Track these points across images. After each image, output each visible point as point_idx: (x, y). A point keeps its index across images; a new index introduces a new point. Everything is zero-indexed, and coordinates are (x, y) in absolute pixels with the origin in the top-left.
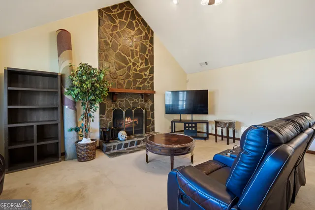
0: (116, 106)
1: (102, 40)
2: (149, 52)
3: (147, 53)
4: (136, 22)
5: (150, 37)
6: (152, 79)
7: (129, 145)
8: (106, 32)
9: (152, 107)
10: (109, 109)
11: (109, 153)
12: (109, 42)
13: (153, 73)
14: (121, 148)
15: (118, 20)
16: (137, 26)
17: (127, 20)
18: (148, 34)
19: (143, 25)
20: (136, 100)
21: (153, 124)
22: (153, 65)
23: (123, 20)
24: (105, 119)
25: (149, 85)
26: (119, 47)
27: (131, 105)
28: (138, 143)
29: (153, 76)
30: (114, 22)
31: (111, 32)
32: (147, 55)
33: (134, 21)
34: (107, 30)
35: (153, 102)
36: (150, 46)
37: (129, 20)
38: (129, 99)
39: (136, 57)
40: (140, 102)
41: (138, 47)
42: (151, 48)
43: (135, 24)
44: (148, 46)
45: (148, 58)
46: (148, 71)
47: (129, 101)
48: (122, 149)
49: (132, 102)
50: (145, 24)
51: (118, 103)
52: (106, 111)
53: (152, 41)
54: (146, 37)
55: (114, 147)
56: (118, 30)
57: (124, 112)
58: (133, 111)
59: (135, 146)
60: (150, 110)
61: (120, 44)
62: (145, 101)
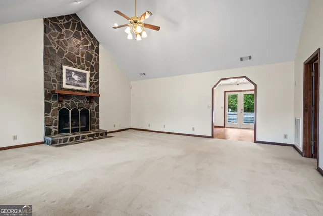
0: (62, 106)
1: (48, 46)
2: (95, 60)
3: (93, 61)
4: (82, 33)
5: (95, 47)
6: (97, 84)
7: (74, 139)
8: (52, 39)
9: (97, 109)
10: (54, 108)
11: (55, 145)
12: (55, 48)
13: (98, 79)
14: (66, 141)
15: (65, 29)
16: (83, 36)
17: (73, 31)
18: (95, 45)
19: (89, 36)
20: (81, 101)
21: (98, 123)
22: (99, 71)
23: (70, 30)
24: (51, 117)
25: (95, 89)
26: (65, 54)
27: (77, 105)
28: (83, 137)
29: (98, 81)
30: (60, 31)
31: (57, 40)
32: (93, 63)
33: (80, 32)
34: (53, 38)
35: (98, 103)
36: (96, 55)
37: (75, 30)
38: (75, 100)
39: (81, 64)
40: (85, 103)
41: (84, 55)
42: (96, 57)
43: (81, 35)
44: (93, 55)
45: (93, 65)
46: (94, 77)
47: (75, 102)
48: (68, 142)
49: (78, 103)
50: (92, 36)
51: (64, 103)
52: (52, 110)
53: (97, 51)
54: (92, 47)
55: (60, 140)
56: (65, 39)
57: (70, 111)
58: (80, 111)
59: (80, 140)
60: (95, 111)
61: (66, 51)
62: (91, 103)
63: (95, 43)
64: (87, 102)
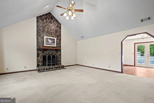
1: (38, 28)
2: (59, 32)
4: (53, 21)
5: (59, 26)
6: (60, 43)
7: (48, 69)
8: (40, 26)
9: (60, 55)
10: (41, 55)
11: (39, 71)
12: (41, 29)
13: (61, 41)
14: (44, 70)
15: (45, 20)
16: (54, 22)
17: (49, 20)
18: (59, 25)
19: (56, 22)
20: (53, 52)
22: (61, 37)
23: (47, 20)
24: (39, 59)
25: (59, 46)
26: (45, 31)
27: (51, 54)
28: (52, 68)
29: (61, 42)
31: (42, 25)
32: (58, 34)
33: (52, 20)
35: (61, 52)
36: (59, 30)
37: (50, 20)
38: (50, 51)
39: (53, 35)
40: (54, 52)
41: (54, 31)
42: (60, 31)
43: (52, 21)
44: (58, 30)
45: (58, 35)
46: (58, 40)
47: (50, 52)
48: (45, 70)
49: (51, 52)
50: (57, 21)
51: (45, 53)
52: (40, 56)
53: (60, 28)
54: (57, 26)
55: (42, 69)
56: (45, 24)
57: (47, 56)
58: (51, 56)
59: (51, 69)
60: (59, 56)
61: (46, 30)
62: (57, 52)
63: (59, 24)
64: (55, 52)
